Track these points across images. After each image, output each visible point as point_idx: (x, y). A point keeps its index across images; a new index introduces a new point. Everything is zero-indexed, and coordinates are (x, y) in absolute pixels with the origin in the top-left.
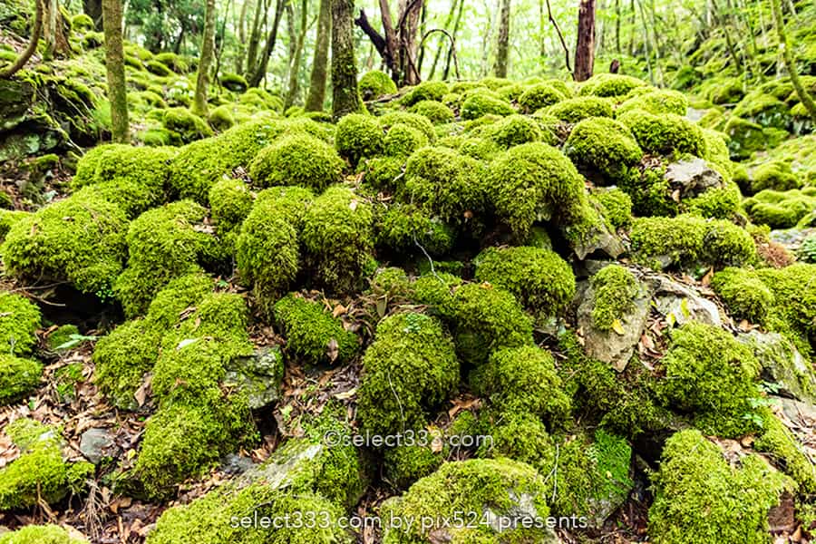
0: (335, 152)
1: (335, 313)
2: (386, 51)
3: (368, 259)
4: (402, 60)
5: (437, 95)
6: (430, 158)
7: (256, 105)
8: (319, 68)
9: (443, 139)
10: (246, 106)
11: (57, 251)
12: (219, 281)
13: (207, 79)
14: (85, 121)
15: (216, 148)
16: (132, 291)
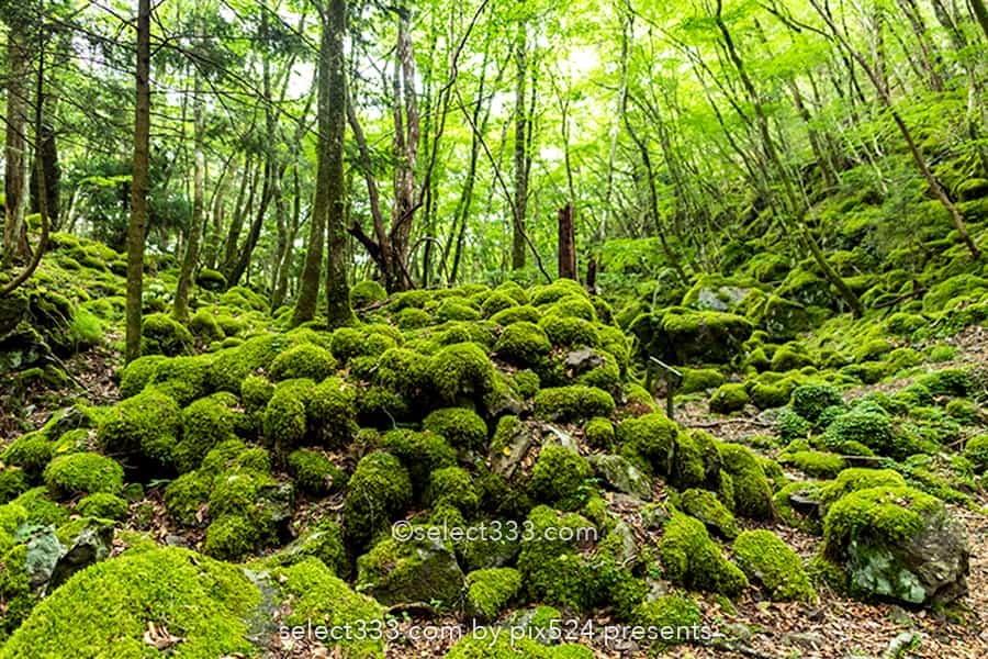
0: (330, 355)
1: (330, 459)
2: (380, 257)
3: (352, 423)
4: (395, 266)
5: (420, 302)
6: (394, 355)
7: (239, 305)
8: (312, 267)
9: (408, 343)
10: (227, 307)
11: (137, 429)
12: (250, 443)
13: (189, 283)
14: (62, 332)
15: (242, 355)
16: (187, 454)
